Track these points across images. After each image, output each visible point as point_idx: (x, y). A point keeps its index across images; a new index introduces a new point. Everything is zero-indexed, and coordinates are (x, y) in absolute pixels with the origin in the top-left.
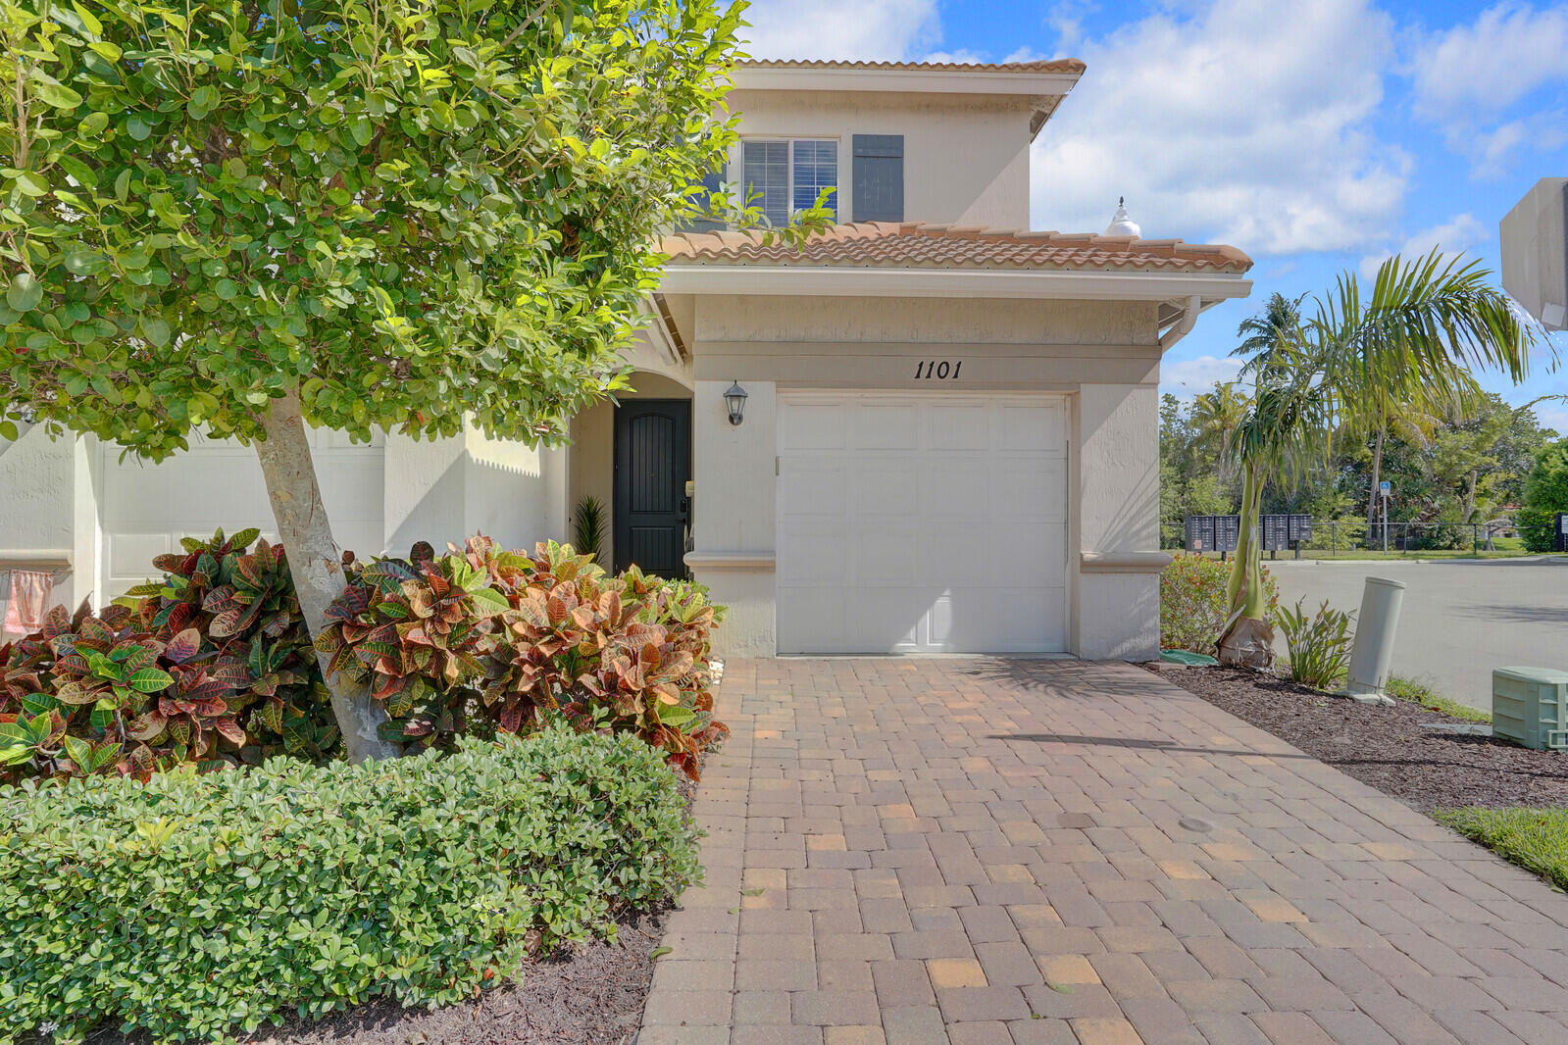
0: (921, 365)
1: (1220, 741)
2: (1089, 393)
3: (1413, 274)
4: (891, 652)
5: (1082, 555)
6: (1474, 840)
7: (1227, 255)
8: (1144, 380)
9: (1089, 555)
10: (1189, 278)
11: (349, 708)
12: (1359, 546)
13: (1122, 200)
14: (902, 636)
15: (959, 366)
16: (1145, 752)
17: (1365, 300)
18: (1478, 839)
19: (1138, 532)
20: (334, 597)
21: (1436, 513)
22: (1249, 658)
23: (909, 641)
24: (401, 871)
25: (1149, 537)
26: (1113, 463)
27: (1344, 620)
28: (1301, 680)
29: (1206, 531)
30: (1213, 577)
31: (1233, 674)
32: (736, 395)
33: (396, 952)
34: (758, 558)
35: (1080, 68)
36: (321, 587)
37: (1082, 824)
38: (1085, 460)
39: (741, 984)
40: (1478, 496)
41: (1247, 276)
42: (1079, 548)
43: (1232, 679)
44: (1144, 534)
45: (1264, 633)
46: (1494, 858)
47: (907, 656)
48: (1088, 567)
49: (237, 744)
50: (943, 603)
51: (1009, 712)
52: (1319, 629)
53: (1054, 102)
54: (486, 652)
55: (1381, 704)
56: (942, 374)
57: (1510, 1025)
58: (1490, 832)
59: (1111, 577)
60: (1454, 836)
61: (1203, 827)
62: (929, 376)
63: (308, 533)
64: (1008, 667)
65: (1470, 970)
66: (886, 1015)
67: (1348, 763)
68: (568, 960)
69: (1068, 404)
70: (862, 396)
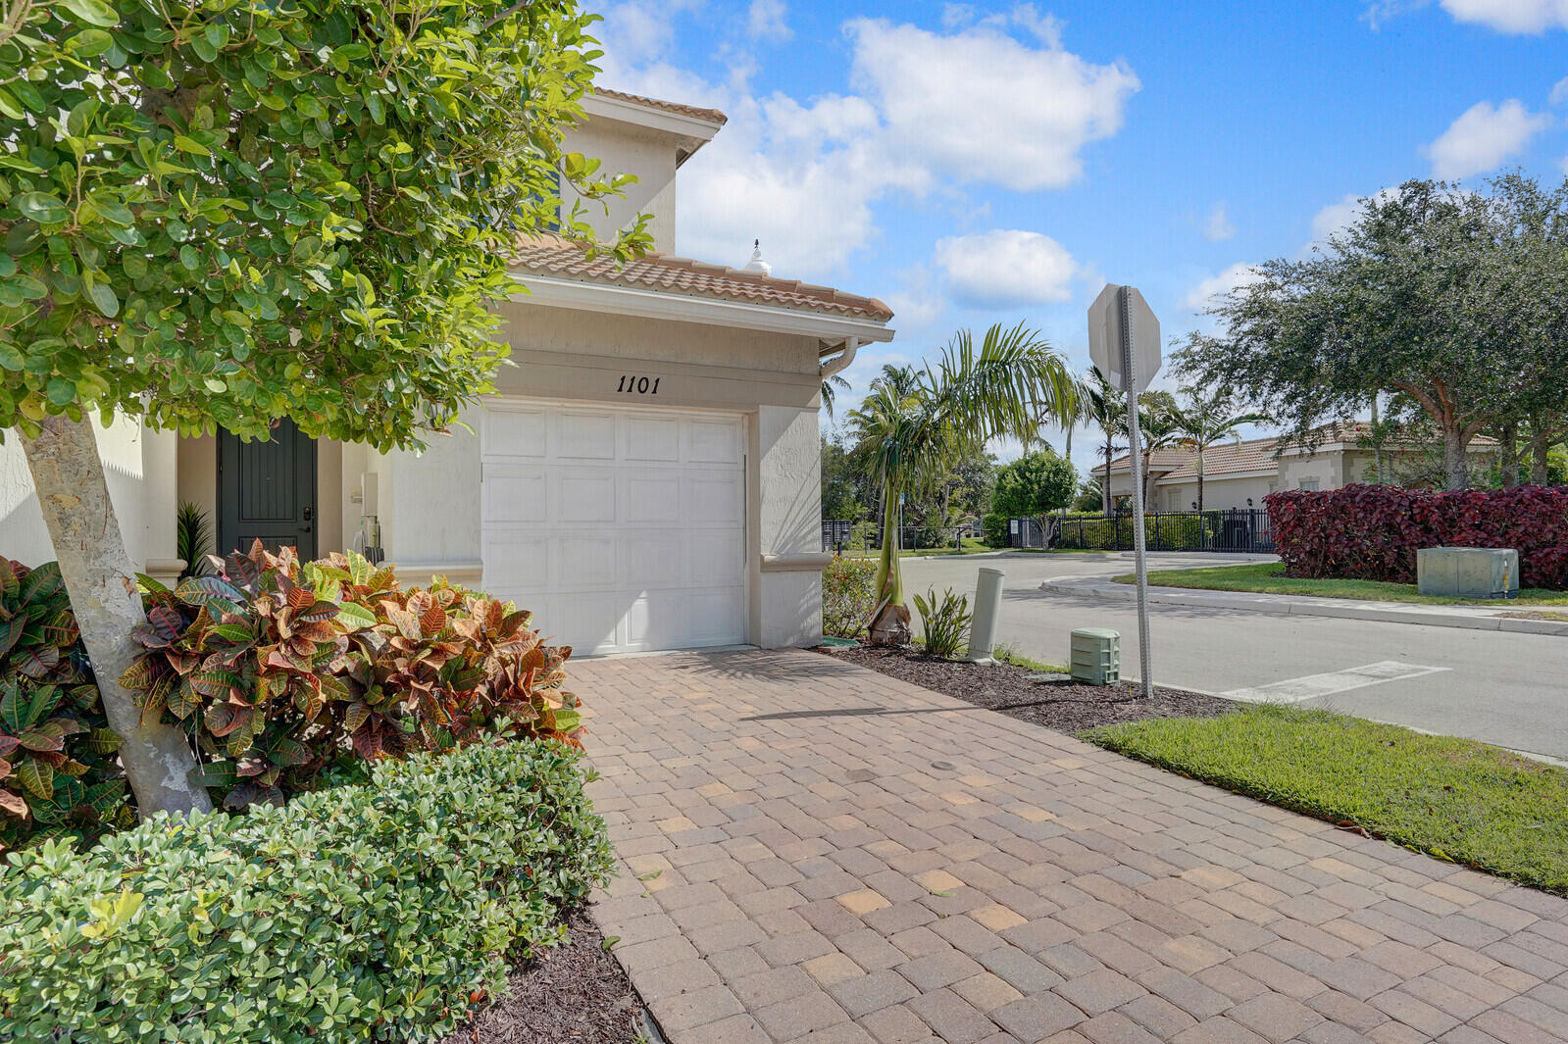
0: (623, 379)
1: (914, 704)
2: (767, 414)
3: (1021, 337)
4: (593, 654)
5: (762, 557)
6: (1107, 748)
7: (875, 305)
8: (809, 405)
9: (768, 557)
10: (847, 321)
11: (152, 755)
12: (872, 546)
13: (757, 243)
14: (602, 637)
15: (657, 381)
16: (868, 717)
17: (977, 354)
18: (1110, 747)
19: (804, 537)
20: (134, 623)
21: (923, 518)
22: (895, 638)
23: (610, 642)
24: (402, 904)
25: (813, 541)
26: (786, 476)
27: (964, 602)
28: (936, 650)
29: (827, 533)
30: (854, 573)
31: (886, 652)
33: (403, 991)
34: (460, 567)
35: (722, 119)
36: (119, 611)
37: (867, 777)
38: (764, 472)
39: (705, 950)
40: (950, 505)
41: (889, 325)
42: (759, 551)
43: (888, 655)
44: (809, 538)
45: (904, 616)
46: (1121, 757)
47: (612, 657)
48: (767, 567)
49: (19, 815)
50: (640, 605)
51: (742, 698)
52: (947, 611)
53: (696, 145)
54: (344, 672)
55: (993, 665)
56: (643, 388)
57: (1195, 852)
58: (1118, 741)
59: (784, 575)
60: (1096, 748)
61: (948, 767)
62: (630, 390)
63: (102, 546)
64: (706, 660)
65: (1159, 828)
66: (837, 943)
67: (1004, 708)
68: (537, 967)
69: (746, 424)
70: (562, 406)
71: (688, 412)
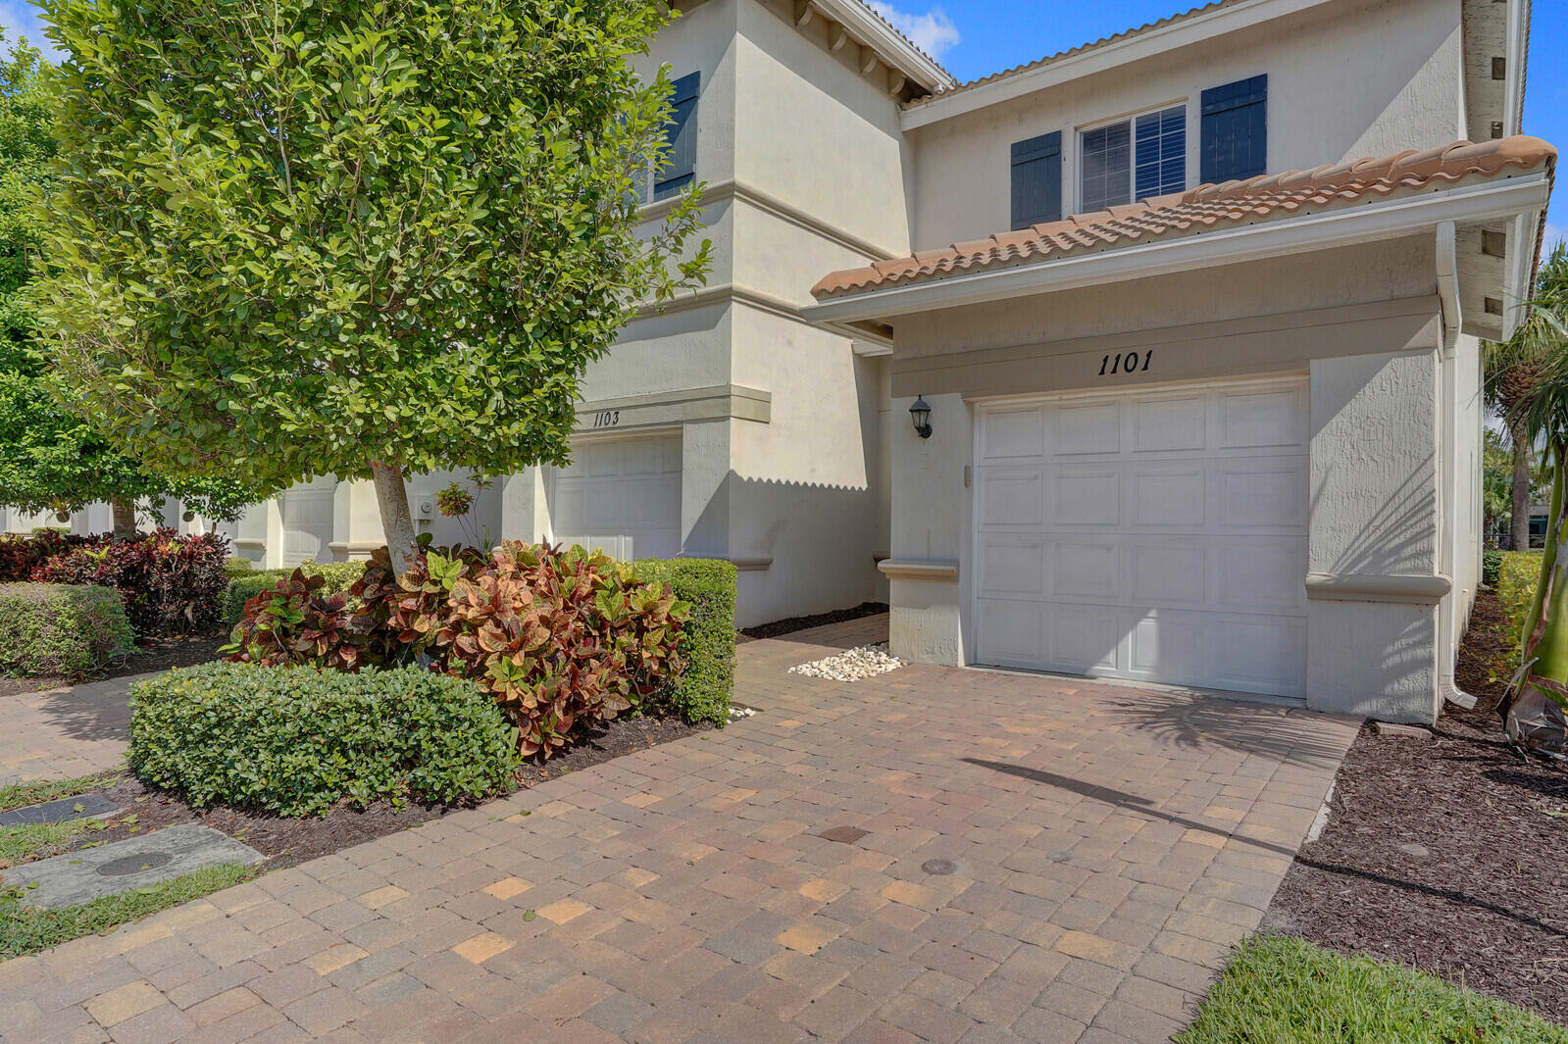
0: (1106, 360)
2: (1323, 370)
4: (1088, 674)
5: (1309, 576)
8: (1410, 345)
9: (1320, 579)
14: (1100, 657)
15: (1149, 355)
23: (1108, 664)
26: (1360, 459)
32: (921, 409)
34: (947, 568)
38: (1316, 457)
42: (1306, 567)
44: (1406, 551)
47: (1105, 681)
48: (1316, 592)
50: (1148, 625)
56: (1130, 366)
59: (1352, 606)
62: (1114, 371)
70: (1060, 399)
71: (1217, 384)
